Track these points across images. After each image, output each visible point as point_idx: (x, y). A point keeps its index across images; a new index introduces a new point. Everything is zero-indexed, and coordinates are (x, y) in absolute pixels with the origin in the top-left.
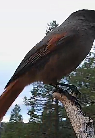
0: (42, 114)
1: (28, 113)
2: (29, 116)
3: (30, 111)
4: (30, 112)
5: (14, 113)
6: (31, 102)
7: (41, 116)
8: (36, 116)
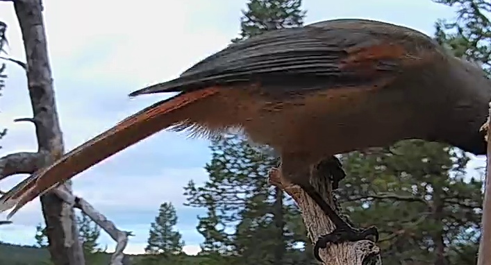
0: (237, 231)
1: (198, 228)
2: (202, 235)
3: (205, 223)
4: (204, 226)
5: (160, 228)
6: (207, 196)
7: (235, 237)
8: (221, 237)
